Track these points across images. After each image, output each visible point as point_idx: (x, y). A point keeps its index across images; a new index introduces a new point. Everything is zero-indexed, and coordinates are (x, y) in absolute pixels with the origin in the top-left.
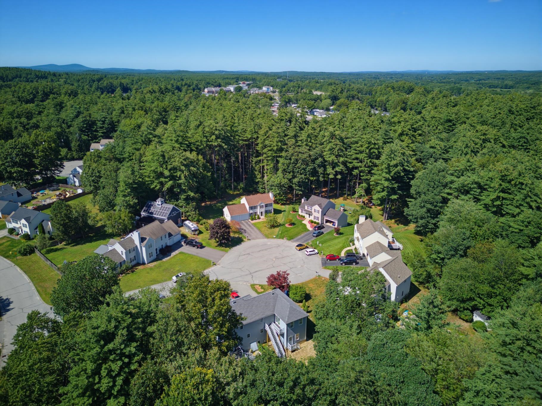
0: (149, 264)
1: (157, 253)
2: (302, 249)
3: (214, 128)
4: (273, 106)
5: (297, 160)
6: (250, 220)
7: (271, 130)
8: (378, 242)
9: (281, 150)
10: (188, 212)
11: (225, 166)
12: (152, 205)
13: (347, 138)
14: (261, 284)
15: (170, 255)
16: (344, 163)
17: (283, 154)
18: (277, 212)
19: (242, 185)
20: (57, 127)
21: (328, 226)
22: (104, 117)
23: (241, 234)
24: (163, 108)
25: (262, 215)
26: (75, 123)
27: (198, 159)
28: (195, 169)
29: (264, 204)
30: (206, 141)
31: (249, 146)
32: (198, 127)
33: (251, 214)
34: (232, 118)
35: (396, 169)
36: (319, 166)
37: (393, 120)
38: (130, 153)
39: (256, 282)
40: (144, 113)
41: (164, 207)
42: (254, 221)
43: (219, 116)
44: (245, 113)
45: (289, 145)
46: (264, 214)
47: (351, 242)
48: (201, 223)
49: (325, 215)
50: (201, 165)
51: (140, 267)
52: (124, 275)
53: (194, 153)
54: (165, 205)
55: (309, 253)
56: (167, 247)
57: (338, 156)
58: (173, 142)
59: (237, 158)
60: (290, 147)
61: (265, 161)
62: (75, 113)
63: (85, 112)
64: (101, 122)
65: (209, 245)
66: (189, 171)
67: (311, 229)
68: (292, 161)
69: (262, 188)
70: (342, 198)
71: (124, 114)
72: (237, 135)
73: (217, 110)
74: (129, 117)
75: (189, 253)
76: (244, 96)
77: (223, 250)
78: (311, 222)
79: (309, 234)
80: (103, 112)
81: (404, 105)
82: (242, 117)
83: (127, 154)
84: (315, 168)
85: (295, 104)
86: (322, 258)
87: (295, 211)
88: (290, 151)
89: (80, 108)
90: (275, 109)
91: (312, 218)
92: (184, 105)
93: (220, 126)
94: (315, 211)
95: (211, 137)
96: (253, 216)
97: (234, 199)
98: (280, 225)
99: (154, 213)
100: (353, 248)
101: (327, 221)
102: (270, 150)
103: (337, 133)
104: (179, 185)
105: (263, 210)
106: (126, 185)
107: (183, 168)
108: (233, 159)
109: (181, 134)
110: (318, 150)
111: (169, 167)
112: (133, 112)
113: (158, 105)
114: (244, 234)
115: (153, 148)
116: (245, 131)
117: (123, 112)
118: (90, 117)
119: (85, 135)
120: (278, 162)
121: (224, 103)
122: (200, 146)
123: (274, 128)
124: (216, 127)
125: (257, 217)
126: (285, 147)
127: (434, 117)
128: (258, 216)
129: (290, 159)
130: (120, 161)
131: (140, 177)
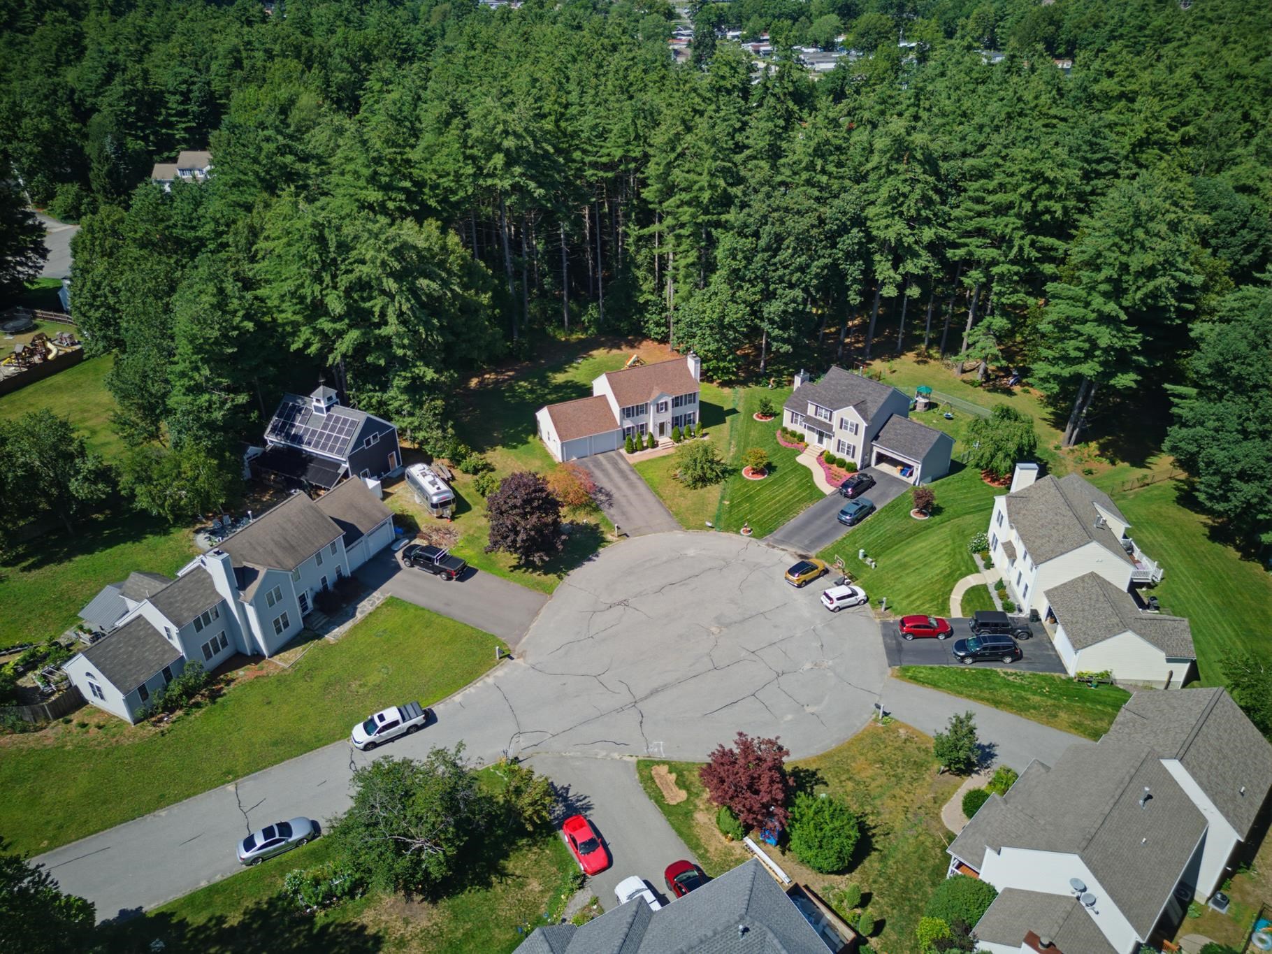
0: (276, 659)
1: (304, 608)
2: (807, 583)
3: (500, 128)
4: (674, 37)
5: (779, 239)
6: (623, 451)
7: (689, 129)
8: (1093, 576)
9: (725, 201)
10: (418, 428)
11: (540, 247)
12: (299, 411)
13: (946, 158)
14: (676, 757)
15: (353, 615)
16: (936, 248)
17: (732, 216)
18: (713, 415)
19: (593, 312)
20: (40, 114)
21: (883, 474)
22: (185, 82)
23: (597, 509)
24: (362, 48)
25: (662, 432)
26: (103, 102)
27: (444, 248)
28: (434, 285)
29: (669, 400)
30: (474, 175)
31: (617, 185)
32: (447, 123)
33: (626, 433)
34: (561, 87)
35: (1151, 285)
36: (850, 257)
37: (1096, 88)
38: (217, 222)
39: (658, 749)
40: (300, 67)
41: (338, 419)
42: (639, 456)
43: (519, 80)
44: (600, 66)
45: (753, 182)
46: (668, 428)
47: (976, 551)
48: (464, 464)
49: (876, 438)
50: (456, 268)
51: (241, 674)
52: (179, 713)
53: (432, 225)
54: (340, 411)
55: (837, 603)
56: (341, 580)
57: (914, 222)
58: (362, 183)
59: (578, 223)
60: (756, 191)
61: (670, 239)
62: (101, 70)
63: (129, 65)
64: (178, 97)
65: (491, 566)
66: (414, 291)
67: (828, 489)
68: (762, 243)
69: (658, 324)
70: (910, 357)
71: (242, 68)
72: (577, 148)
73: (513, 56)
74: (255, 79)
75: (421, 600)
76: (595, 8)
77: (537, 586)
78: (828, 460)
79: (824, 510)
80: (182, 64)
81: (1052, 28)
82: (594, 81)
83: (210, 227)
84: (835, 265)
85: (734, 29)
86: (885, 625)
87: (768, 412)
88: (756, 205)
89: (117, 52)
90: (681, 45)
91: (829, 446)
92: (424, 38)
93: (518, 118)
94: (842, 424)
95: (488, 158)
96: (634, 440)
97: (570, 361)
98: (727, 472)
99: (306, 439)
100: (986, 578)
101: (881, 458)
102: (689, 203)
103: (919, 138)
104: (385, 344)
105: (667, 417)
106: (198, 350)
107: (391, 284)
108: (565, 227)
109: (388, 151)
110: (848, 202)
111: (344, 281)
112: (268, 64)
113: (346, 39)
114: (607, 512)
115: (287, 210)
116: (603, 135)
117: (238, 64)
118: (146, 80)
119: (137, 137)
120: (712, 243)
121: (537, 31)
122: (454, 192)
123: (702, 124)
124: (505, 122)
125: (645, 438)
126: (737, 191)
127: (1239, 76)
128: (652, 436)
129: (756, 235)
130: (193, 249)
131: (247, 317)
